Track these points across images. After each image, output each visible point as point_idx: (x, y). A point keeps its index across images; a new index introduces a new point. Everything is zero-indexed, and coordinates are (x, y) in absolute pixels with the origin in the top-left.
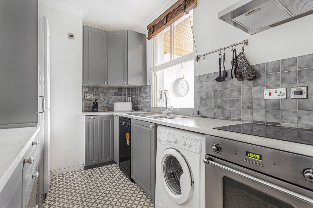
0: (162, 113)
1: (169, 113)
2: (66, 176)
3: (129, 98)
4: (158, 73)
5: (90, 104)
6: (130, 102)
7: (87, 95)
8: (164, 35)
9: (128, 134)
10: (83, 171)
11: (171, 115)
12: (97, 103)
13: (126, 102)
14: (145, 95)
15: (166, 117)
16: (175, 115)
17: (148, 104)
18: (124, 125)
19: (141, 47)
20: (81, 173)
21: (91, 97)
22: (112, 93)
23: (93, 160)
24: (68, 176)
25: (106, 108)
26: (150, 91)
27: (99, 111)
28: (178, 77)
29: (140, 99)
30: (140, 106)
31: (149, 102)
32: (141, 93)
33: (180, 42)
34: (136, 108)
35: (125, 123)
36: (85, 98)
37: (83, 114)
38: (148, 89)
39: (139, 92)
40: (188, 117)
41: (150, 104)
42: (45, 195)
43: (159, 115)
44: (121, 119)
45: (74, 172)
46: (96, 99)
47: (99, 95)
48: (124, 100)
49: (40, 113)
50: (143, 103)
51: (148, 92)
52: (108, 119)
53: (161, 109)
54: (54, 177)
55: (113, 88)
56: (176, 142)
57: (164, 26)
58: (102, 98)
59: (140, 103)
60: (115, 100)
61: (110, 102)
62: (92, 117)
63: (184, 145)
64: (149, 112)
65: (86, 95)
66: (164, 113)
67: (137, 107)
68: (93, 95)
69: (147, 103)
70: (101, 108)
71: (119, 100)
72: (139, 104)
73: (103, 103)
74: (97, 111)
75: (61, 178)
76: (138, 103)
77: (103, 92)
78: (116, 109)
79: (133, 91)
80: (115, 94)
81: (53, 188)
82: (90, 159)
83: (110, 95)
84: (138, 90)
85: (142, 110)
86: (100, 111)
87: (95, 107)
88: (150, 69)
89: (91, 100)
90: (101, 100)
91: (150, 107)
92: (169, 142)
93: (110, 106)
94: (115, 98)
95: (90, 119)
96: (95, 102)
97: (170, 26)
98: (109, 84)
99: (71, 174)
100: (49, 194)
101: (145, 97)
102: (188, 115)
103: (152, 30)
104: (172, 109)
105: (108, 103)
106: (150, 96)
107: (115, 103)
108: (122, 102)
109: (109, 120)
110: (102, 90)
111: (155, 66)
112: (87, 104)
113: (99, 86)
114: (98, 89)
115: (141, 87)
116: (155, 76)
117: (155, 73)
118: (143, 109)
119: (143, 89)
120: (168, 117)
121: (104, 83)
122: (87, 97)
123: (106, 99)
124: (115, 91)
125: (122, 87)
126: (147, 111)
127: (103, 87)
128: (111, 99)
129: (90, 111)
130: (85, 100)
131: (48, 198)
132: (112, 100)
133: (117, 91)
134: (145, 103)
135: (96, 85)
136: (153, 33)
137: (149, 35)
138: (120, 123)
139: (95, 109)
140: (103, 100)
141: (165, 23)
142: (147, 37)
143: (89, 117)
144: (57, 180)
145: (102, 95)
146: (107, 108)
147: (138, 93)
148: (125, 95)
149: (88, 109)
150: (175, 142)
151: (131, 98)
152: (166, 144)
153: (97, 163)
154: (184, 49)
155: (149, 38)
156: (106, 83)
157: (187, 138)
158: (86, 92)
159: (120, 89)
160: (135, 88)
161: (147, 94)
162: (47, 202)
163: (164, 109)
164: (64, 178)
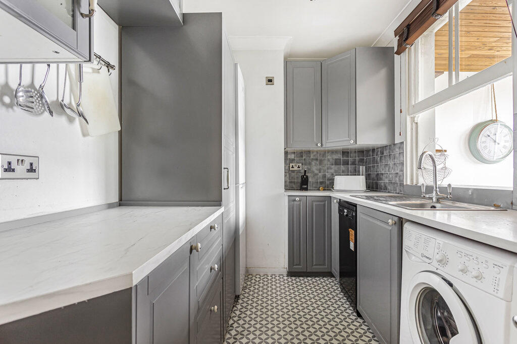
0: (424, 197)
1: (443, 198)
2: (264, 278)
3: (362, 169)
4: (421, 117)
5: (297, 178)
6: (363, 175)
7: (294, 164)
8: (437, 35)
9: (352, 232)
10: (286, 278)
11: (449, 203)
12: (307, 177)
13: (356, 175)
14: (391, 163)
15: (434, 207)
16: (458, 204)
17: (397, 179)
18: (347, 215)
19: (383, 73)
20: (282, 280)
21: (299, 167)
22: (331, 160)
23: (299, 265)
24: (265, 280)
25: (321, 184)
26: (402, 153)
27: (310, 190)
28: (479, 121)
29: (381, 170)
30: (382, 183)
31: (400, 176)
32: (383, 158)
33: (484, 40)
34: (373, 185)
35: (348, 212)
36: (291, 169)
37: (285, 193)
38: (397, 150)
39: (381, 157)
40: (493, 208)
41: (401, 178)
42: (237, 297)
43: (418, 202)
44: (343, 205)
45: (273, 276)
46: (305, 171)
47: (310, 164)
48: (353, 171)
49: (224, 189)
50: (387, 178)
51: (397, 155)
52: (323, 203)
53: (424, 190)
54: (250, 276)
55: (333, 152)
56: (443, 262)
57: (432, 18)
58: (315, 168)
59: (381, 176)
60: (336, 171)
61: (328, 175)
62: (297, 199)
63: (463, 271)
64: (398, 193)
65: (291, 165)
66: (429, 198)
67: (377, 184)
68: (302, 165)
69: (396, 177)
70: (314, 185)
71: (343, 172)
72: (381, 179)
73: (316, 177)
74: (306, 189)
75: (258, 279)
76: (379, 176)
77: (317, 159)
78: (336, 187)
79: (370, 156)
80: (337, 162)
81: (247, 291)
82: (295, 263)
83: (328, 163)
84: (379, 153)
85: (385, 189)
86: (312, 190)
87: (304, 184)
88: (401, 112)
89: (299, 172)
90: (313, 172)
91: (402, 185)
92: (428, 258)
93: (328, 182)
94: (336, 168)
95: (295, 200)
96: (303, 176)
97: (447, 14)
98: (324, 146)
99: (270, 278)
100: (242, 297)
101: (391, 165)
102: (495, 206)
103: (405, 35)
104: (449, 191)
105: (324, 176)
106: (403, 164)
107: (336, 177)
108: (348, 175)
109: (324, 205)
110: (314, 155)
111: (414, 104)
112: (292, 178)
113: (311, 149)
114: (309, 155)
115: (383, 148)
116: (414, 125)
117: (413, 119)
118: (389, 187)
119: (388, 151)
120: (438, 205)
121: (317, 145)
122: (293, 167)
123: (322, 171)
124: (335, 157)
125: (348, 149)
126: (396, 193)
127: (317, 152)
128: (329, 171)
129: (297, 190)
130: (290, 172)
131: (240, 301)
132: (332, 171)
133: (339, 156)
134: (391, 176)
135: (306, 149)
136: (407, 39)
137: (400, 45)
138: (341, 211)
139: (303, 187)
140: (316, 172)
141: (433, 13)
142: (396, 50)
143: (293, 198)
144: (253, 281)
145: (316, 164)
146: (323, 185)
147: (379, 158)
148: (354, 163)
149: (294, 186)
150: (440, 261)
151: (366, 168)
152: (421, 261)
153: (305, 270)
154: (497, 53)
155: (398, 53)
156: (319, 145)
157: (471, 258)
158: (292, 161)
159: (345, 153)
160: (373, 150)
161: (396, 160)
162: (239, 307)
163: (429, 189)
164: (261, 281)
